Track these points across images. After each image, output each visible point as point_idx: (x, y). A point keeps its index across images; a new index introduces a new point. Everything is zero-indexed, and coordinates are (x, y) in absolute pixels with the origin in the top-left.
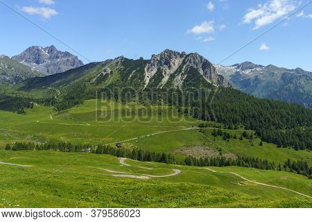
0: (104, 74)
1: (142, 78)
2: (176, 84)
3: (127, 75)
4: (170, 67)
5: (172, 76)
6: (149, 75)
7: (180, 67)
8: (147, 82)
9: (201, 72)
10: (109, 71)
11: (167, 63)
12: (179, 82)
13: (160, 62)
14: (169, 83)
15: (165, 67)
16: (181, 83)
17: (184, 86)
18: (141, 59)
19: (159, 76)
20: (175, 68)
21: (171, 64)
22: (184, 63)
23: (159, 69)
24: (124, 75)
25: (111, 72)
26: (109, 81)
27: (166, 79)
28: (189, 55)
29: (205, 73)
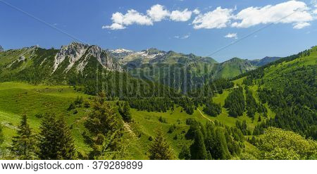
0: (19, 61)
1: (52, 65)
2: (78, 69)
3: (40, 62)
4: (75, 56)
5: (77, 63)
6: (58, 62)
7: (84, 56)
8: (56, 67)
9: (99, 60)
10: (24, 58)
11: (73, 53)
12: (81, 67)
13: (67, 52)
14: (74, 68)
15: (72, 56)
16: (83, 68)
17: (84, 70)
18: (53, 49)
19: (66, 63)
20: (79, 56)
21: (77, 53)
22: (87, 52)
23: (66, 57)
24: (36, 62)
25: (26, 60)
26: (23, 67)
27: (71, 65)
28: (91, 47)
29: (102, 61)
